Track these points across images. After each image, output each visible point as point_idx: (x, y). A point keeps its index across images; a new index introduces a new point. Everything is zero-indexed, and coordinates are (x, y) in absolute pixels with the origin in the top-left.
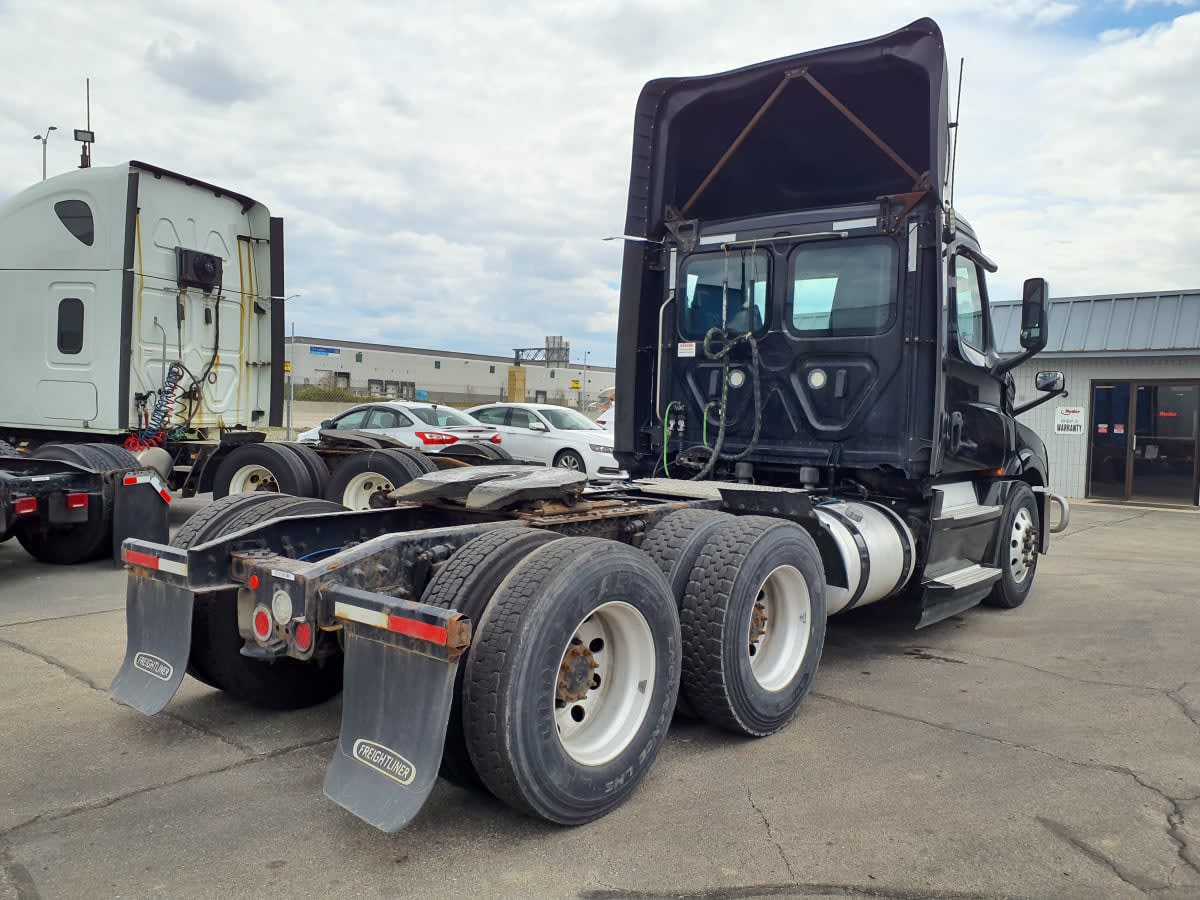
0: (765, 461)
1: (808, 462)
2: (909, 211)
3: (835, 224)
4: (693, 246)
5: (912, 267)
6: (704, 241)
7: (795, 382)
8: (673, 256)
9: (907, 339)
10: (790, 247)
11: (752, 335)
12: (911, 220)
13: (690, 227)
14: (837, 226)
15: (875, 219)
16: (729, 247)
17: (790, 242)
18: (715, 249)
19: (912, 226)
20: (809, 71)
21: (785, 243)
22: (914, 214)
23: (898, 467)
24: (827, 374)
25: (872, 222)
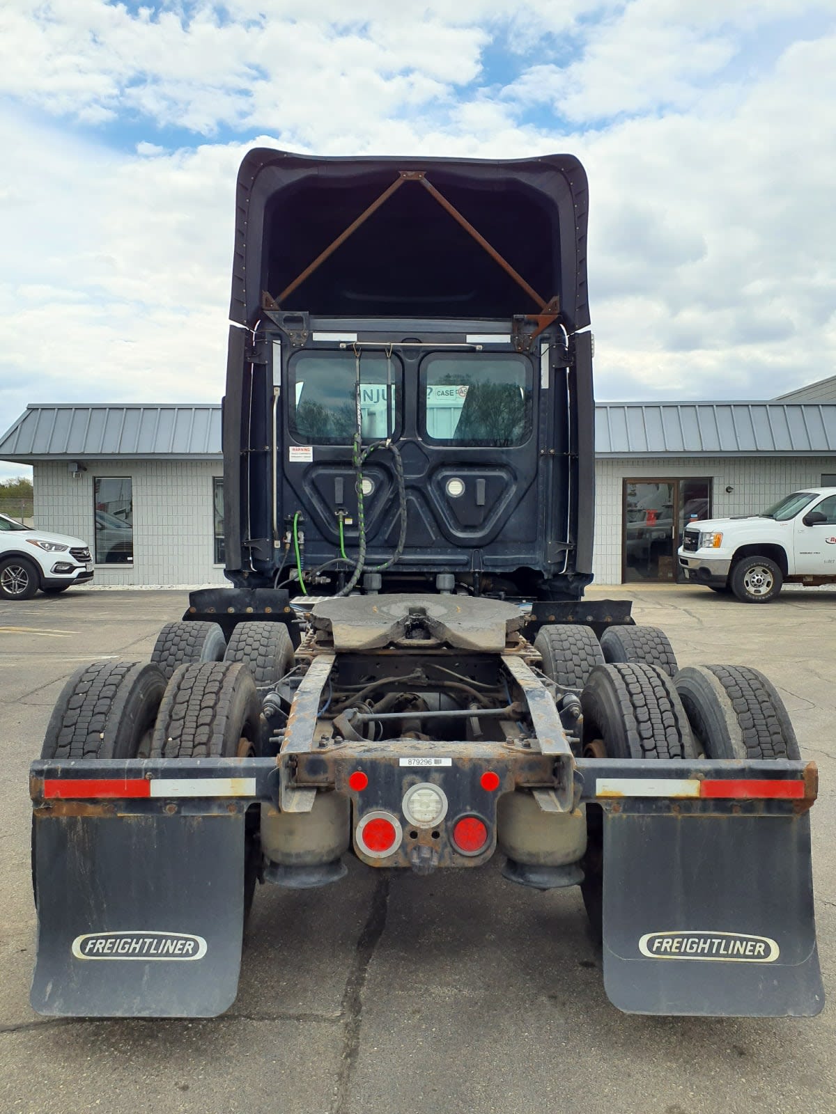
0: (400, 570)
1: (447, 569)
2: (542, 333)
3: (468, 336)
4: (304, 340)
5: (545, 384)
6: (317, 337)
7: (431, 489)
8: (277, 349)
9: (542, 451)
10: (422, 355)
11: (392, 441)
12: (543, 340)
13: (299, 320)
14: (471, 339)
15: (509, 336)
16: (350, 348)
17: (423, 349)
18: (333, 348)
19: (545, 347)
20: (425, 176)
21: (417, 350)
22: (546, 335)
23: (538, 569)
24: (465, 483)
25: (506, 339)
